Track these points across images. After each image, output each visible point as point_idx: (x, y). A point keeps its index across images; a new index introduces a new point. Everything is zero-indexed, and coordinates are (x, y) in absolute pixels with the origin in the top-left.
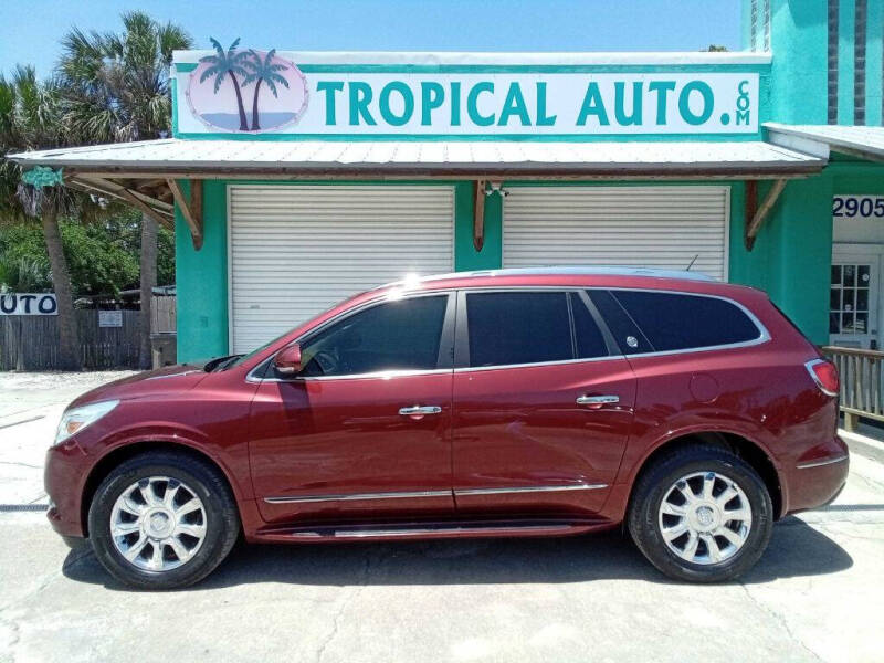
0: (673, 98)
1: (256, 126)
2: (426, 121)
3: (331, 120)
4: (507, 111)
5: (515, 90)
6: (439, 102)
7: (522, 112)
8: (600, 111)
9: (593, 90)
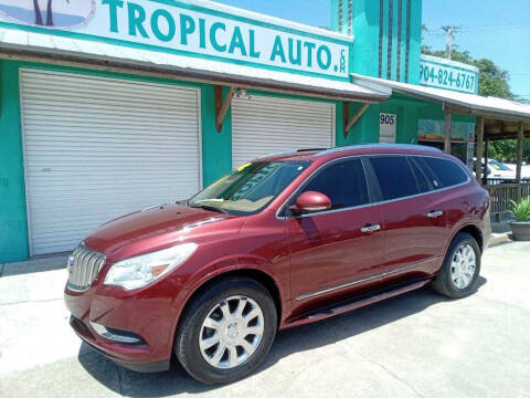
0: (314, 52)
1: (50, 22)
2: (184, 41)
3: (114, 28)
4: (233, 45)
5: (237, 31)
6: (192, 30)
7: (241, 46)
8: (281, 53)
9: (278, 40)
